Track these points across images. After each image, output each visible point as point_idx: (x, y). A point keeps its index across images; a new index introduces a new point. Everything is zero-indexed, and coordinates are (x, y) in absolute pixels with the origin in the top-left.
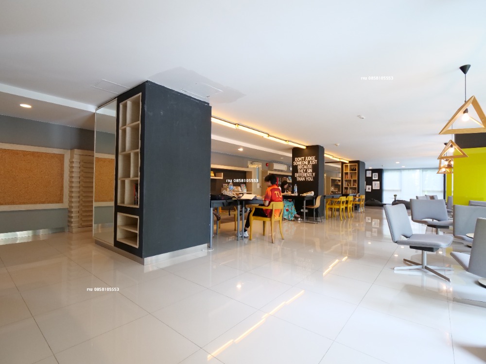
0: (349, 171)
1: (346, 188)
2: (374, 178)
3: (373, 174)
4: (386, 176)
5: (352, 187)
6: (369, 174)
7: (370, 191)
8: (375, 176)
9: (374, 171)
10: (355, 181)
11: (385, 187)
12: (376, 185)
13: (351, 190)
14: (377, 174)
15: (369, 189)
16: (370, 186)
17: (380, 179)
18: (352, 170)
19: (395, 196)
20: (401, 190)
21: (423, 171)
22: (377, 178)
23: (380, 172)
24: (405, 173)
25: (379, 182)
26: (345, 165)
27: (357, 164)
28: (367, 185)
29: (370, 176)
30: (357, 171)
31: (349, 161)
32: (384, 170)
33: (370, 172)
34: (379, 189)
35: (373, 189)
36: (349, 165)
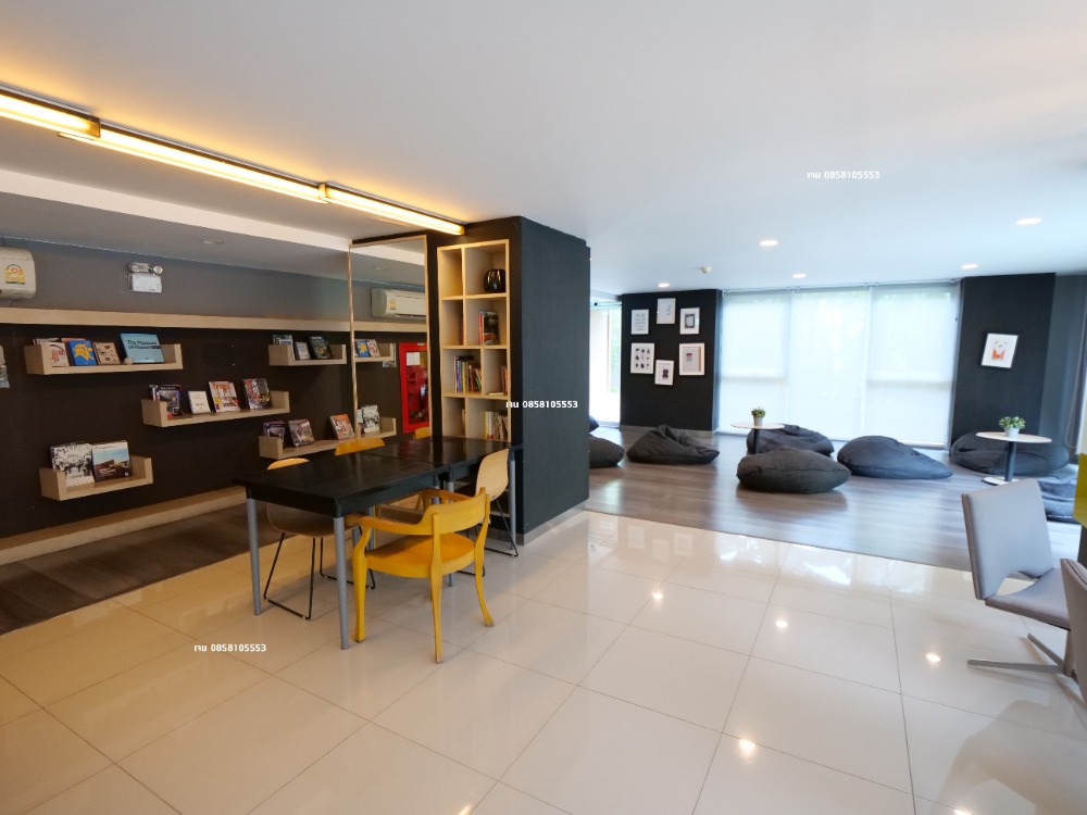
0: (464, 296)
2: (683, 331)
3: (684, 312)
4: (732, 319)
5: (483, 396)
6: (666, 312)
7: (669, 381)
8: (690, 319)
9: (684, 298)
11: (728, 365)
12: (691, 360)
13: (489, 416)
14: (696, 311)
15: (665, 374)
16: (670, 365)
17: (708, 335)
20: (782, 381)
21: (875, 298)
22: (696, 331)
23: (707, 302)
24: (804, 306)
25: (702, 345)
26: (446, 252)
27: (506, 242)
28: (658, 356)
29: (671, 320)
30: (507, 295)
31: (460, 224)
32: (726, 294)
33: (672, 302)
34: (702, 373)
35: (682, 373)
36: (463, 247)
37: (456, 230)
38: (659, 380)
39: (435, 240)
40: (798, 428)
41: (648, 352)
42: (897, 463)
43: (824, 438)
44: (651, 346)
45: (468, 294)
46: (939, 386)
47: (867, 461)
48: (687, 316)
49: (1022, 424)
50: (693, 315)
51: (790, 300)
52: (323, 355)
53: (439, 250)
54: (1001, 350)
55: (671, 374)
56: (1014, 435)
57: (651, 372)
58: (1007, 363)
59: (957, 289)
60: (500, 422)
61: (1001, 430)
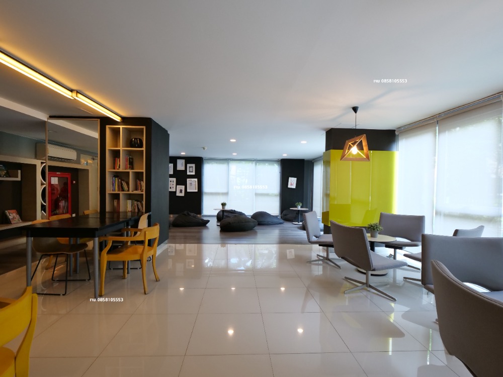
0: (121, 148)
1: (116, 197)
2: (188, 173)
3: (188, 165)
4: (208, 169)
5: (130, 192)
6: (181, 166)
7: (183, 194)
8: (191, 169)
9: (188, 160)
10: (138, 176)
11: (206, 188)
12: (192, 185)
13: (129, 202)
14: (194, 165)
15: (181, 191)
16: (183, 187)
17: (199, 175)
18: (130, 143)
19: (224, 205)
21: (256, 165)
22: (193, 173)
23: (198, 162)
24: (234, 166)
25: (196, 180)
26: (110, 128)
27: (144, 127)
28: (178, 184)
29: (183, 168)
30: (144, 149)
31: (120, 117)
32: (205, 159)
33: (183, 161)
34: (197, 191)
35: (188, 191)
36: (121, 127)
37: (118, 119)
38: (178, 194)
39: (105, 121)
40: (235, 211)
41: (173, 181)
42: (269, 220)
43: (244, 214)
44: (174, 179)
45: (123, 147)
46: (276, 195)
47: (261, 219)
48: (190, 167)
49: (301, 204)
50: (192, 167)
51: (228, 164)
52: (4, 175)
53: (107, 127)
54: (292, 182)
55: (183, 191)
56: (299, 208)
57: (175, 190)
58: (294, 187)
59: (280, 163)
60: (136, 205)
61: (296, 207)
